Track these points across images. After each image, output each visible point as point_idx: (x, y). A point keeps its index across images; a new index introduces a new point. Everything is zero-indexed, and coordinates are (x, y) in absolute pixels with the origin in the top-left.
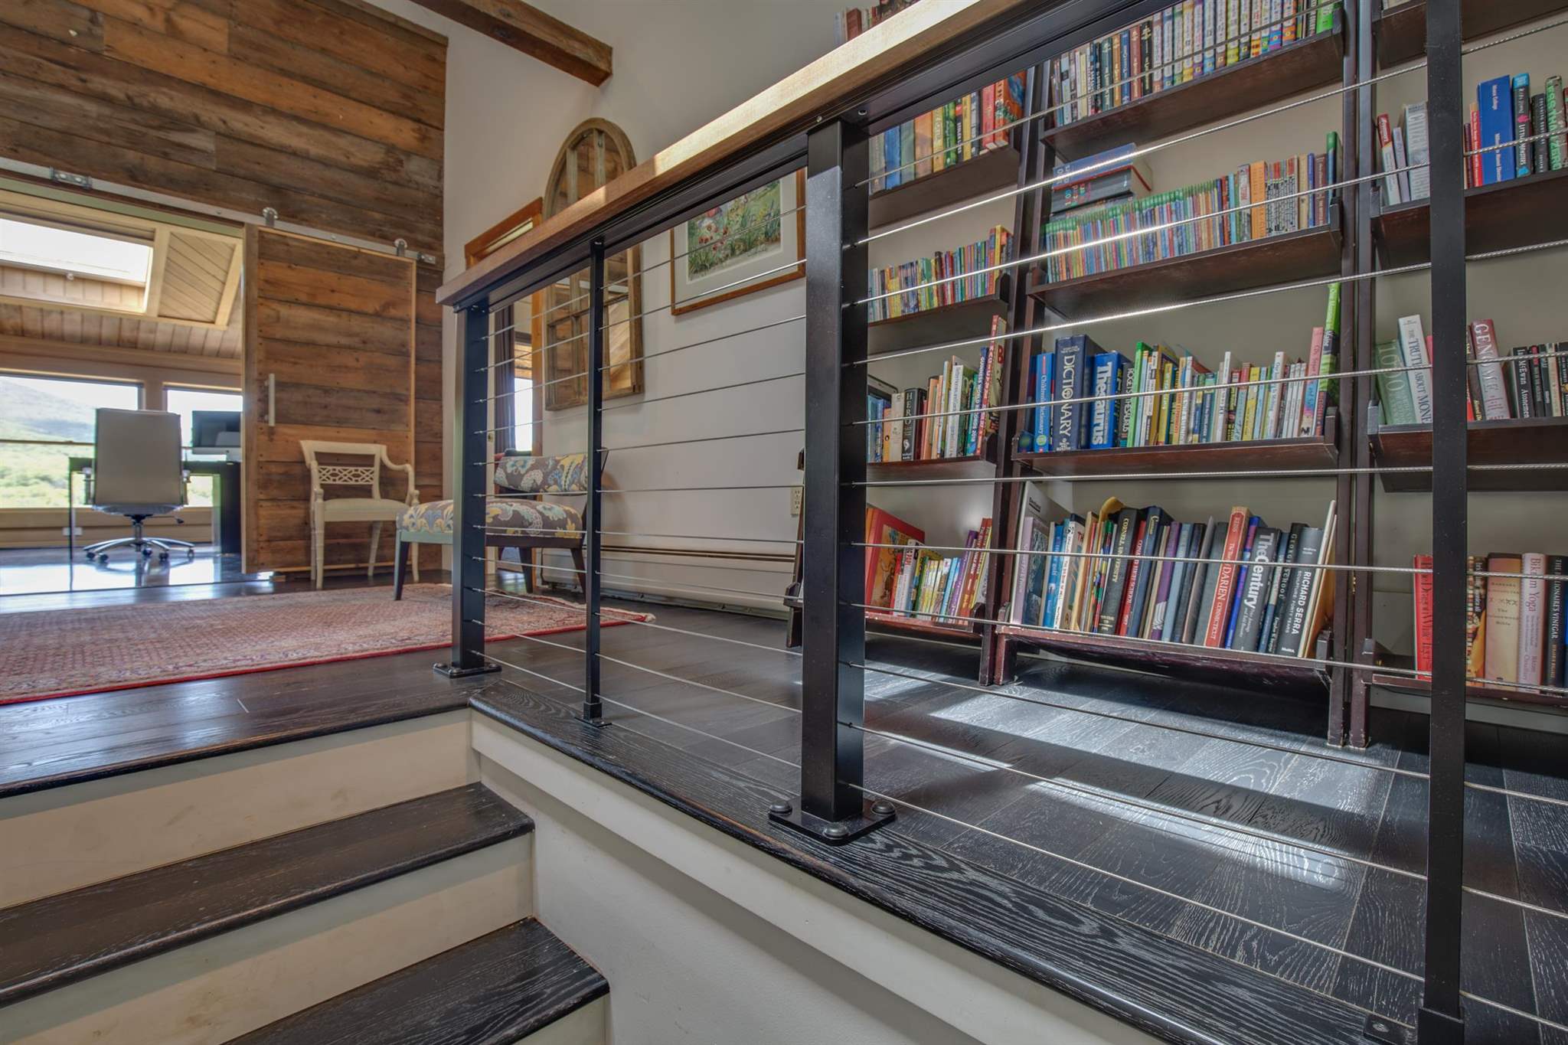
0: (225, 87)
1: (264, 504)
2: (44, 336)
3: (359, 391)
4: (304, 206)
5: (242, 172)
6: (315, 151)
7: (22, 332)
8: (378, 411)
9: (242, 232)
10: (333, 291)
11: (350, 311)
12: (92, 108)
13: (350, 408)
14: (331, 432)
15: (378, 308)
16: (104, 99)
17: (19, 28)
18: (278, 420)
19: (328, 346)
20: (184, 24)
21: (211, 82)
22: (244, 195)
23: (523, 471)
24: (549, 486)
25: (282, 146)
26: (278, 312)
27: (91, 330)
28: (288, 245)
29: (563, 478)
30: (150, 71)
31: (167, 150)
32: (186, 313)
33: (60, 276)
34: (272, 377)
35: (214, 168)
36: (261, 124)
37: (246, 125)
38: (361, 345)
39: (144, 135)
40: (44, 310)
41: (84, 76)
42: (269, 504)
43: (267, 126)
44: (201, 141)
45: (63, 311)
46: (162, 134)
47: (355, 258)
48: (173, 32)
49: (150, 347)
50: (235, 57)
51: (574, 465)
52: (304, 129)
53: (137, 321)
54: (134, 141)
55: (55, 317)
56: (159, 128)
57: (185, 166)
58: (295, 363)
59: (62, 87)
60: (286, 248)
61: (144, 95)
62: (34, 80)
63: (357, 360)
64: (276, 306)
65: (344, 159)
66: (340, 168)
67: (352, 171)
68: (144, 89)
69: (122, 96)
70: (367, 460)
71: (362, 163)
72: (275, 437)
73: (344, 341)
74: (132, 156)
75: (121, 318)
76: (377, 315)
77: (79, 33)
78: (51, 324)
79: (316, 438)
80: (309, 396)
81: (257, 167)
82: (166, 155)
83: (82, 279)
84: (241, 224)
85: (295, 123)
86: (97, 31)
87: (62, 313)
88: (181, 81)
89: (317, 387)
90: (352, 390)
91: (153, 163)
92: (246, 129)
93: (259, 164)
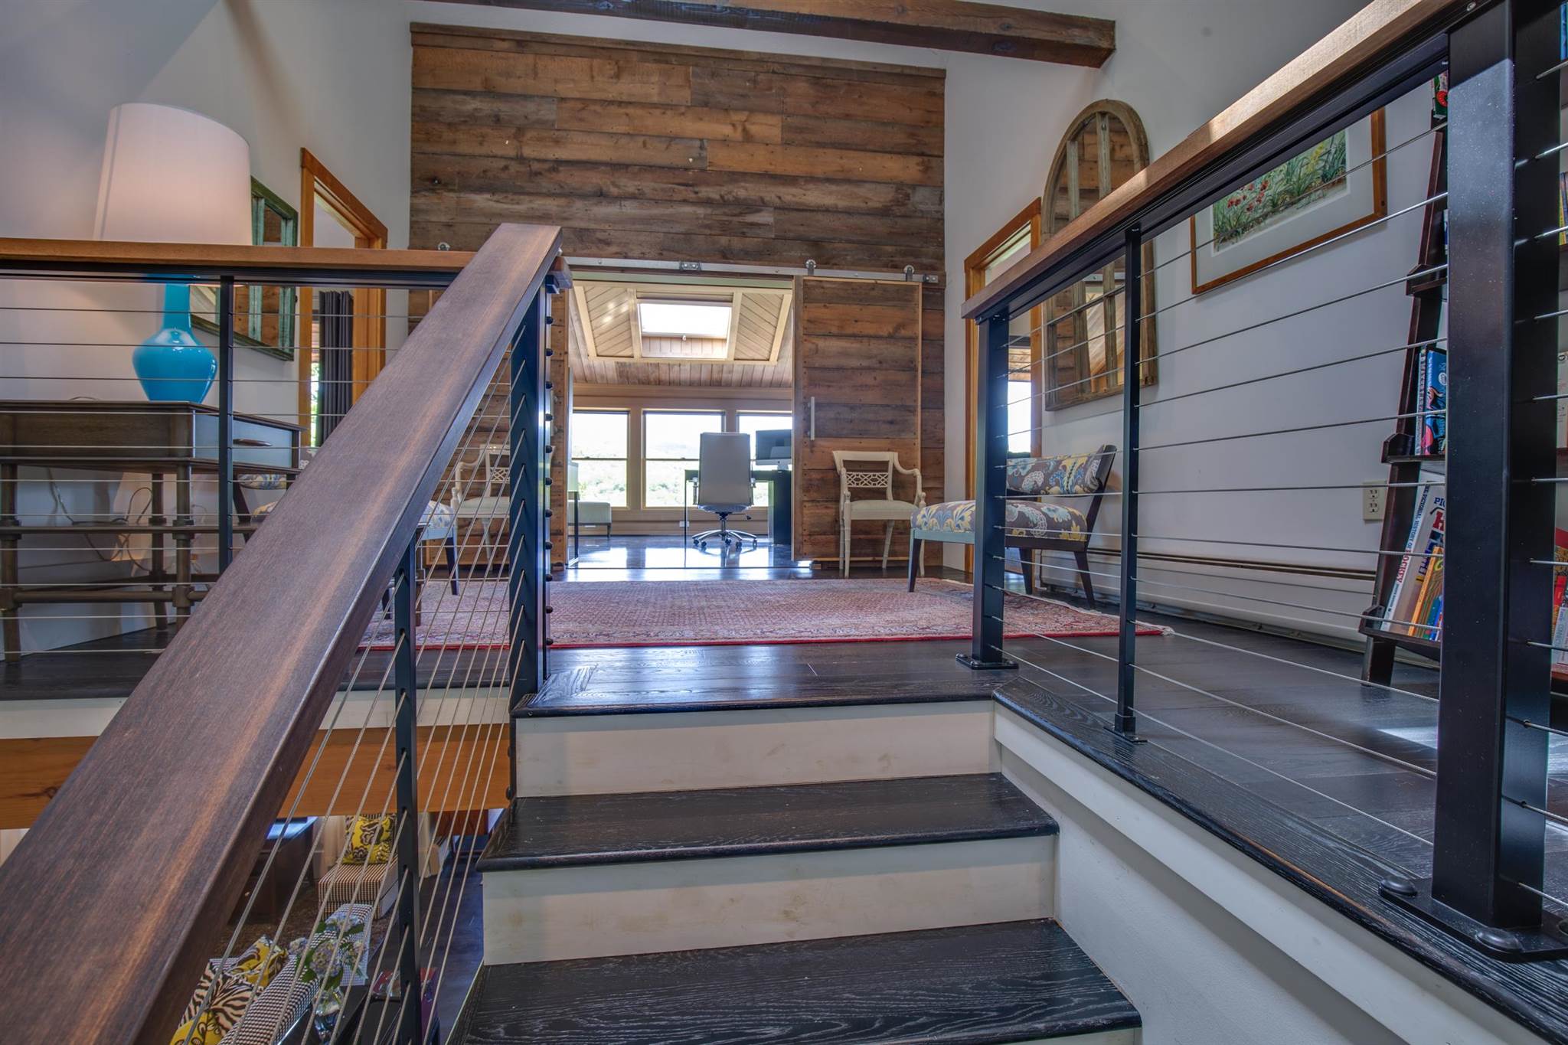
0: (779, 170)
1: (807, 504)
2: (671, 383)
3: (877, 405)
4: (834, 252)
5: (792, 235)
6: (842, 204)
7: (659, 382)
8: (891, 422)
9: (791, 284)
10: (856, 321)
11: (869, 337)
12: (701, 211)
13: (870, 421)
14: (856, 443)
15: (891, 331)
16: (708, 202)
17: (663, 168)
18: (816, 436)
19: (852, 368)
20: (754, 129)
21: (771, 168)
22: (793, 253)
23: (1023, 473)
24: (1051, 487)
25: (818, 207)
26: (817, 345)
27: (696, 376)
28: (823, 288)
29: (1066, 479)
30: (734, 173)
31: (745, 230)
32: (751, 355)
33: (678, 338)
34: (813, 398)
35: (773, 236)
36: (804, 192)
37: (794, 196)
38: (878, 365)
39: (730, 222)
40: (671, 365)
41: (697, 189)
42: (810, 504)
43: (809, 193)
44: (765, 217)
45: (680, 363)
46: (740, 219)
47: (873, 289)
48: (748, 138)
49: (729, 385)
50: (786, 143)
51: (1077, 465)
52: (834, 188)
53: (721, 365)
54: (725, 229)
55: (676, 368)
56: (740, 214)
57: (756, 240)
58: (829, 386)
59: (685, 201)
60: (822, 290)
61: (730, 193)
62: (671, 201)
63: (875, 378)
64: (815, 340)
65: (863, 205)
66: (859, 213)
67: (868, 214)
68: (730, 187)
69: (717, 197)
70: (882, 466)
71: (878, 205)
72: (814, 449)
73: (865, 363)
74: (724, 240)
75: (712, 364)
76: (891, 337)
77: (694, 159)
78: (674, 375)
79: (844, 449)
80: (839, 413)
81: (801, 229)
82: (744, 235)
83: (691, 339)
84: (791, 277)
85: (827, 184)
86: (704, 154)
87: (680, 365)
88: (753, 175)
89: (845, 405)
90: (871, 405)
91: (737, 243)
92: (794, 199)
93: (802, 225)
